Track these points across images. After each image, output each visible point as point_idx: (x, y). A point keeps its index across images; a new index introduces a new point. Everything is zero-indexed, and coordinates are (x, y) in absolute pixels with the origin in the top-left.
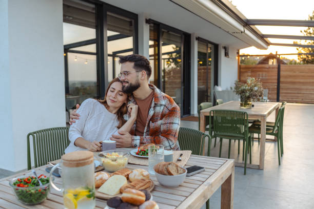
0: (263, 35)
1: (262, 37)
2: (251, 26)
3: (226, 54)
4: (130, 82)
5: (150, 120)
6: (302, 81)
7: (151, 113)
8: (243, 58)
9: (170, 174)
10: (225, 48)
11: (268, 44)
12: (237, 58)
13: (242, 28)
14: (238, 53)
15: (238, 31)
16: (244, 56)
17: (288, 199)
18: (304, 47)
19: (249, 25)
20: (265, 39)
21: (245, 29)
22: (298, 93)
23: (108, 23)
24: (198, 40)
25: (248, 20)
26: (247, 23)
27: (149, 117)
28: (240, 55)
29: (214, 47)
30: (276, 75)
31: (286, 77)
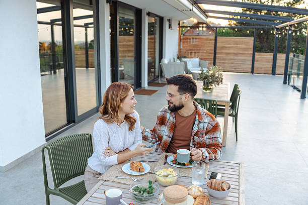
0: (205, 10)
1: (204, 12)
2: (199, 5)
3: (170, 27)
4: (174, 103)
5: (195, 135)
6: (235, 52)
7: (196, 129)
8: (184, 29)
9: (223, 190)
10: (169, 20)
11: (207, 17)
12: (178, 29)
13: (191, 7)
14: (179, 24)
15: (187, 9)
16: (184, 27)
17: (254, 175)
19: (197, 4)
20: (207, 14)
21: (194, 8)
22: (232, 63)
24: (149, 15)
27: (194, 133)
28: (181, 25)
29: (160, 19)
30: (214, 46)
31: (222, 48)
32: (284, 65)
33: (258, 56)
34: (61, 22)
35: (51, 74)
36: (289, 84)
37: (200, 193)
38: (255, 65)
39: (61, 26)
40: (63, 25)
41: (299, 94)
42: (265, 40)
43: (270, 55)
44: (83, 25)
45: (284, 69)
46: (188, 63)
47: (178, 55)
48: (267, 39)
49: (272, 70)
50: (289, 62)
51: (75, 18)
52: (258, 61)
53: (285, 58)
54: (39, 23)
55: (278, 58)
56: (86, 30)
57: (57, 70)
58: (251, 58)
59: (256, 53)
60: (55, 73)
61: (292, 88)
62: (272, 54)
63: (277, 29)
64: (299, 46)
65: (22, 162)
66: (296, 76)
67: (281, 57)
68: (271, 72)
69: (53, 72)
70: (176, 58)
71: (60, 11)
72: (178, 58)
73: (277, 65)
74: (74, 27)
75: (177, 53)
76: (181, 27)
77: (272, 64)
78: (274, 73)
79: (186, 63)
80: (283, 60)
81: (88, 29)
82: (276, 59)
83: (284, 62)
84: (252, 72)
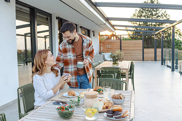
0: (114, 25)
1: (113, 26)
2: (109, 21)
3: (94, 35)
8: (102, 37)
9: (121, 98)
10: (93, 32)
11: (115, 29)
12: (99, 37)
13: (105, 22)
14: (99, 34)
15: (103, 24)
16: (102, 36)
18: (131, 31)
20: (114, 27)
22: (131, 55)
23: (37, 20)
24: (81, 28)
25: (108, 18)
26: (107, 19)
28: (100, 35)
29: (88, 32)
30: (120, 46)
31: (125, 47)
32: (161, 55)
33: (145, 50)
34: (30, 35)
35: (24, 65)
36: (164, 65)
37: (107, 101)
38: (144, 56)
39: (30, 37)
40: (31, 36)
41: (171, 70)
42: (150, 43)
43: (153, 50)
44: (44, 36)
45: (161, 57)
46: (105, 55)
47: (99, 52)
48: (151, 42)
49: (155, 58)
50: (164, 53)
51: (38, 32)
52: (146, 53)
53: (161, 51)
54: (17, 35)
55: (157, 51)
56: (45, 40)
57: (28, 63)
58: (142, 52)
59: (144, 49)
60: (27, 64)
61: (167, 67)
62: (154, 49)
63: (155, 34)
64: (170, 46)
65: (5, 108)
66: (168, 61)
67: (159, 50)
68: (154, 60)
69: (25, 64)
70: (98, 53)
71: (30, 27)
72: (99, 53)
73: (157, 55)
74: (38, 38)
75: (99, 51)
76: (100, 36)
77: (154, 54)
78: (155, 60)
79: (104, 55)
80: (160, 52)
81: (46, 39)
82: (156, 52)
83: (161, 53)
84: (143, 60)
